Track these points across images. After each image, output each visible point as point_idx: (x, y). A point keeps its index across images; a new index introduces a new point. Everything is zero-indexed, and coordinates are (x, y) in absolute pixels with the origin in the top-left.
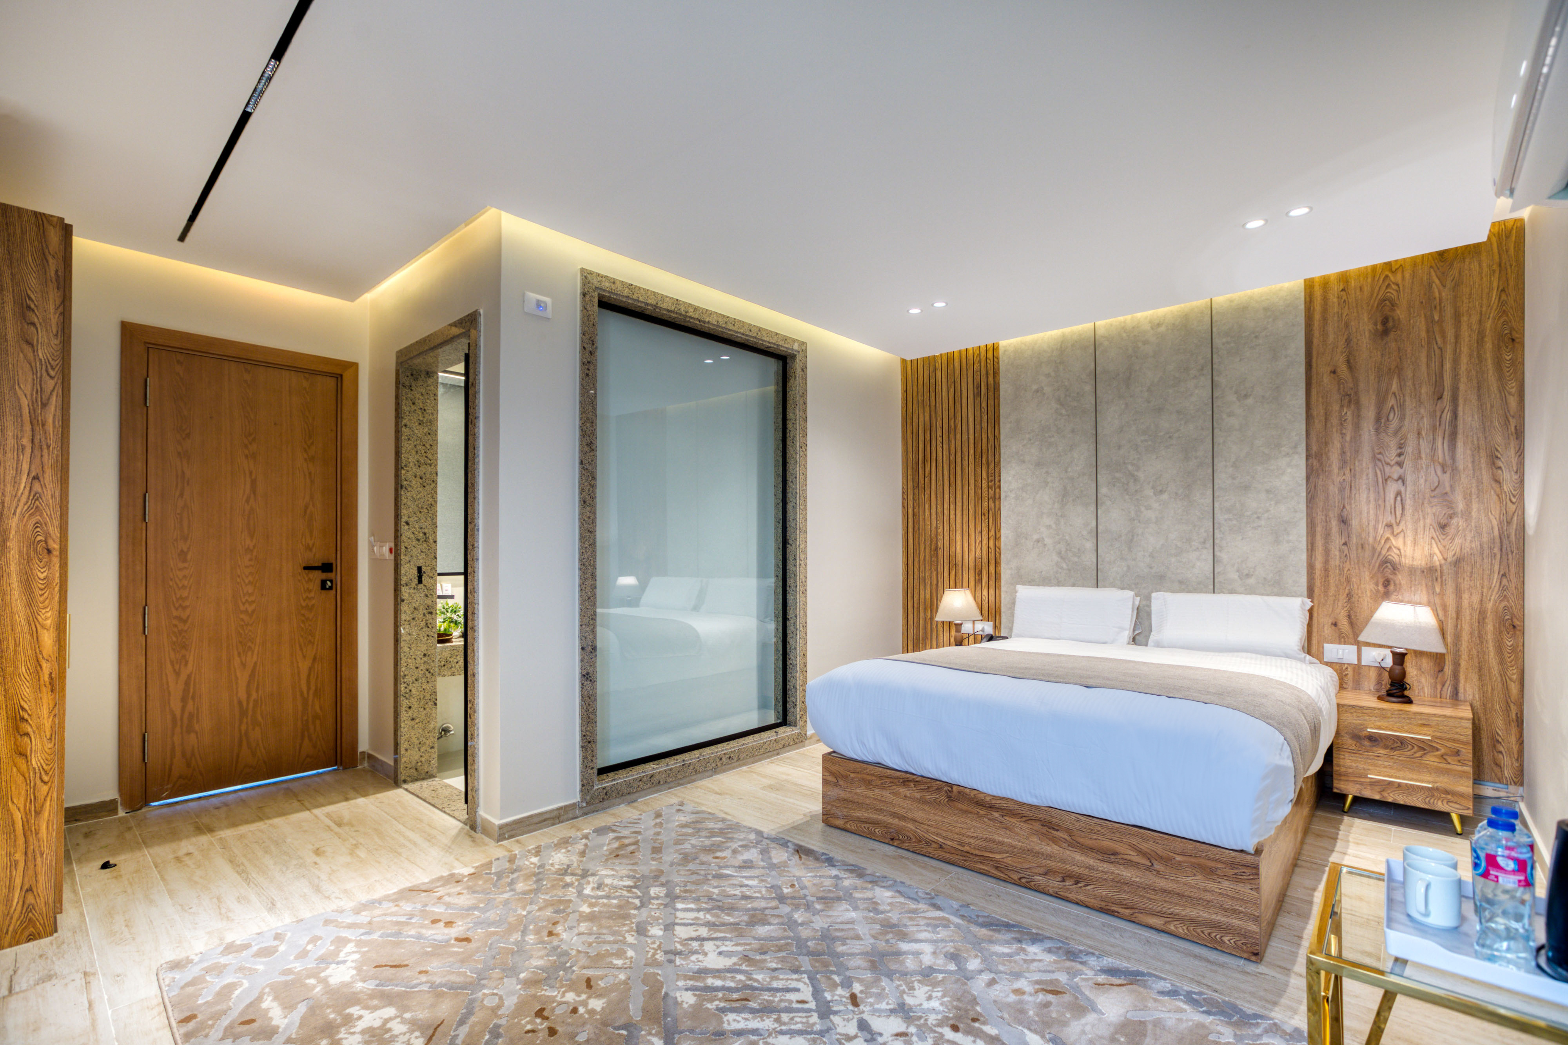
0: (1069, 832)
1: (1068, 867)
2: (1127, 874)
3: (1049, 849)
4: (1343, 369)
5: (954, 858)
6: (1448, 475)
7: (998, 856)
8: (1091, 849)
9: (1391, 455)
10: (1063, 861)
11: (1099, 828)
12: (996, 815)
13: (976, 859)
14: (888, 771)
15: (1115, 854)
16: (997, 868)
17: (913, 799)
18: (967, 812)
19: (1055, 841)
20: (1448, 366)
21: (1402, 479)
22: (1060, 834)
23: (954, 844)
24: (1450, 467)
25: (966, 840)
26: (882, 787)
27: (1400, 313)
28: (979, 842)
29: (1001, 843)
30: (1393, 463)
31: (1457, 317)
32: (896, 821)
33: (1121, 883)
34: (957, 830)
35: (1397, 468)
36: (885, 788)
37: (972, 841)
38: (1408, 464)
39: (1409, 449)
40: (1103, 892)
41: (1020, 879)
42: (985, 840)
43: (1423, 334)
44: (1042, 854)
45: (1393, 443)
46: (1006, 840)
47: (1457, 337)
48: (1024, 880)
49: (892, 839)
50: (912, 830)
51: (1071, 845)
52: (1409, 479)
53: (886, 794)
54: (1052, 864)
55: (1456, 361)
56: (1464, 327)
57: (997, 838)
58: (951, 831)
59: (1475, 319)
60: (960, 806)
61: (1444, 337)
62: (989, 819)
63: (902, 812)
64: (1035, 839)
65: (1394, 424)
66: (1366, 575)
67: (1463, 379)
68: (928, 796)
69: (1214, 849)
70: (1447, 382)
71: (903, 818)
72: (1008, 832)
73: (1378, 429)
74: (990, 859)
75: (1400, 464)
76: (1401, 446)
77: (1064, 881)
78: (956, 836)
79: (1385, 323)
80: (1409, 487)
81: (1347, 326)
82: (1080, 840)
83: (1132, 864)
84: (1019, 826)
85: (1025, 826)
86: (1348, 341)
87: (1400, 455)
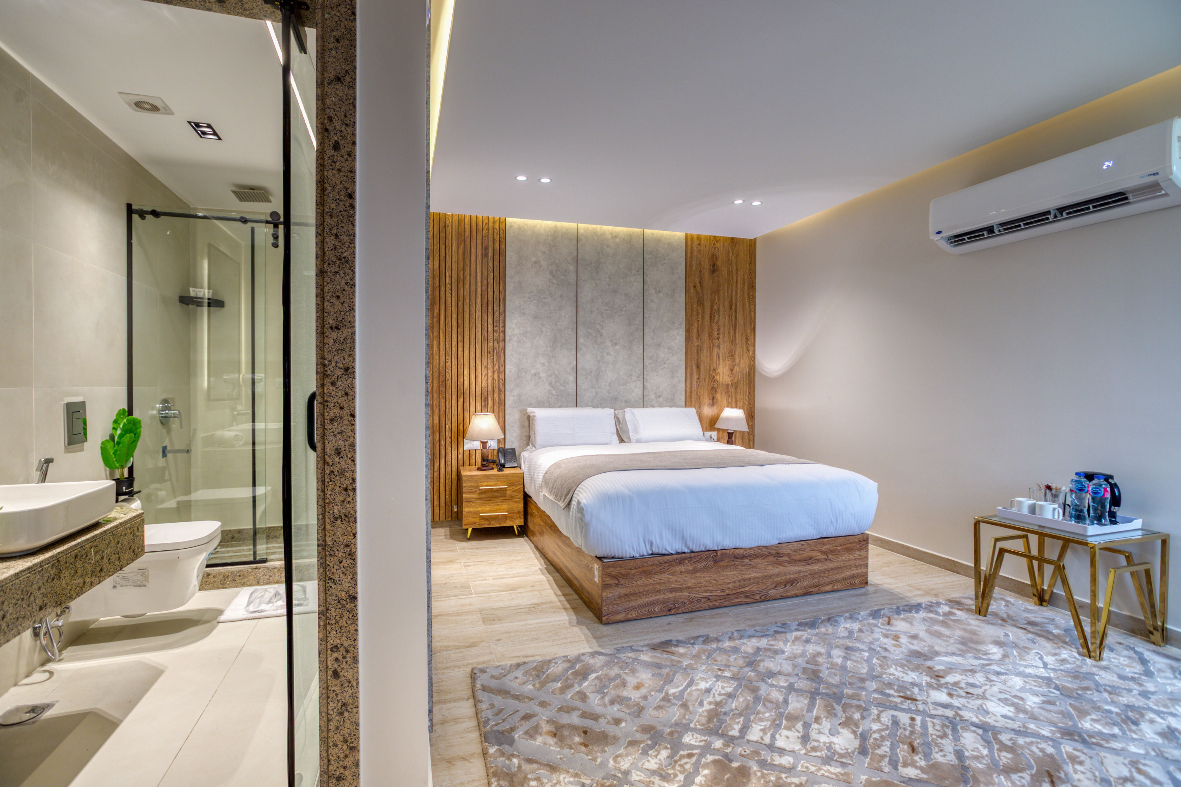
0: (789, 555)
1: (788, 577)
2: (816, 567)
3: (777, 570)
4: (698, 285)
5: (718, 603)
6: (733, 346)
7: (747, 589)
8: (800, 561)
9: (715, 333)
10: (785, 575)
11: (804, 547)
12: (746, 561)
13: (734, 596)
14: (667, 557)
15: (811, 558)
16: (747, 597)
17: (687, 572)
18: (727, 566)
19: (781, 564)
20: (734, 293)
21: (719, 347)
22: (784, 558)
23: (718, 593)
24: (733, 342)
25: (727, 586)
26: (662, 572)
27: (719, 263)
28: (735, 584)
29: (750, 579)
30: (716, 338)
31: (737, 270)
32: (673, 594)
33: (814, 574)
34: (720, 582)
35: (717, 340)
36: (664, 572)
37: (730, 585)
38: (721, 338)
39: (721, 332)
40: (805, 583)
41: (760, 598)
42: (739, 581)
43: (726, 276)
44: (774, 575)
45: (716, 328)
46: (753, 575)
47: (737, 280)
48: (763, 597)
49: (669, 610)
50: (686, 596)
51: (789, 563)
52: (721, 346)
53: (665, 576)
54: (779, 579)
55: (736, 292)
56: (739, 277)
57: (747, 576)
58: (716, 585)
59: (742, 274)
60: (722, 564)
61: (733, 279)
62: (742, 566)
63: (678, 585)
64: (770, 567)
65: (716, 318)
66: (706, 395)
67: (739, 301)
68: (699, 565)
69: (852, 537)
70: (734, 302)
71: (679, 590)
72: (754, 570)
73: (710, 320)
74: (743, 592)
75: (718, 339)
76: (719, 330)
77: (785, 586)
78: (720, 587)
79: (714, 266)
80: (721, 351)
81: (700, 264)
82: (794, 558)
83: (819, 561)
84: (760, 562)
85: (764, 561)
86: (700, 272)
87: (718, 334)
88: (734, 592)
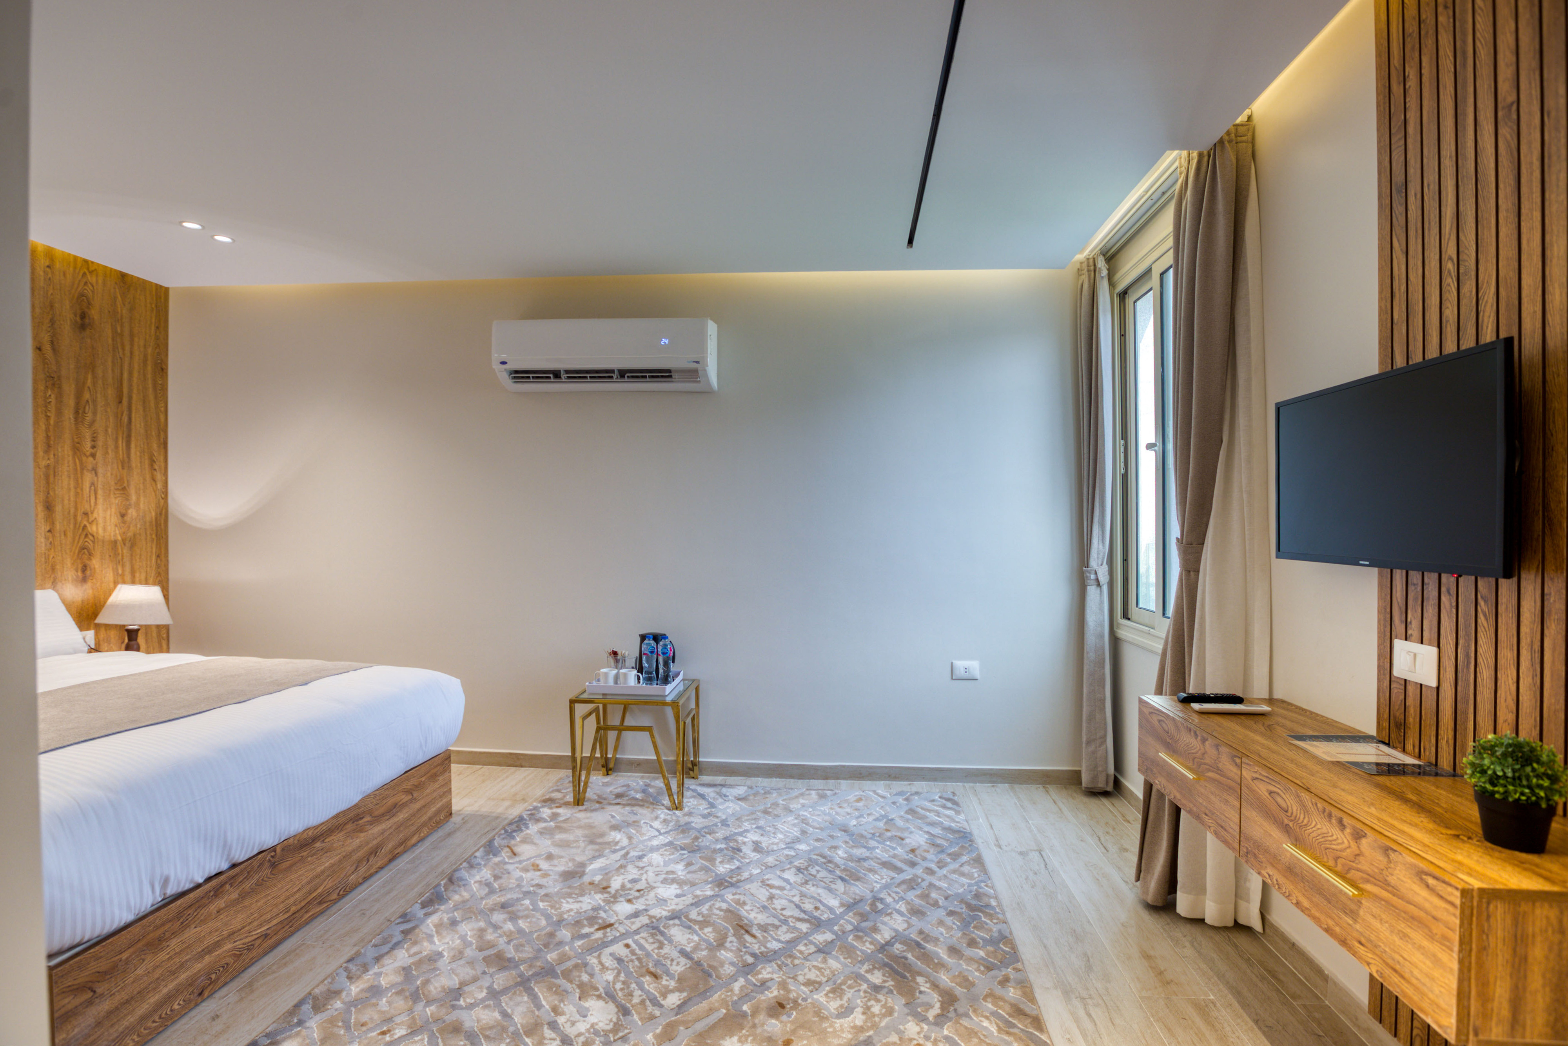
0: (371, 813)
1: (370, 845)
2: (401, 816)
3: (358, 841)
4: (47, 347)
5: (279, 936)
6: (125, 471)
7: (319, 890)
8: (383, 815)
9: (87, 445)
10: (367, 843)
11: (387, 792)
12: (318, 845)
13: (302, 911)
14: (192, 895)
15: (395, 805)
16: (320, 903)
17: (230, 905)
18: (290, 866)
19: (361, 829)
20: (126, 375)
21: (95, 470)
22: (365, 820)
23: (280, 918)
24: (125, 464)
25: (292, 900)
26: (184, 927)
27: (94, 313)
28: (305, 890)
29: (323, 872)
30: (88, 454)
31: (132, 336)
32: (207, 959)
33: (399, 827)
34: (282, 898)
35: (91, 459)
36: (188, 926)
37: (298, 895)
38: (99, 455)
39: (100, 443)
40: (390, 845)
41: (338, 894)
42: (308, 883)
43: (110, 341)
44: (354, 851)
45: (87, 435)
46: (327, 864)
47: (131, 353)
48: (341, 892)
49: (200, 994)
50: (229, 951)
51: (371, 823)
52: (100, 471)
53: (191, 933)
54: (360, 854)
55: (131, 373)
56: (136, 348)
57: (319, 869)
58: (276, 905)
59: (142, 343)
60: (284, 865)
61: (123, 349)
62: (312, 856)
63: (215, 938)
64: (348, 841)
65: (89, 417)
66: (68, 562)
67: (135, 391)
68: (247, 886)
70: (125, 390)
71: (217, 945)
72: (328, 854)
73: (76, 419)
74: (315, 898)
75: (93, 455)
76: (94, 439)
77: (368, 861)
78: (282, 905)
79: (83, 316)
80: (100, 479)
81: (52, 306)
82: (376, 813)
83: (404, 805)
84: (337, 838)
85: (341, 835)
86: (52, 322)
87: (93, 447)
88: (303, 904)
